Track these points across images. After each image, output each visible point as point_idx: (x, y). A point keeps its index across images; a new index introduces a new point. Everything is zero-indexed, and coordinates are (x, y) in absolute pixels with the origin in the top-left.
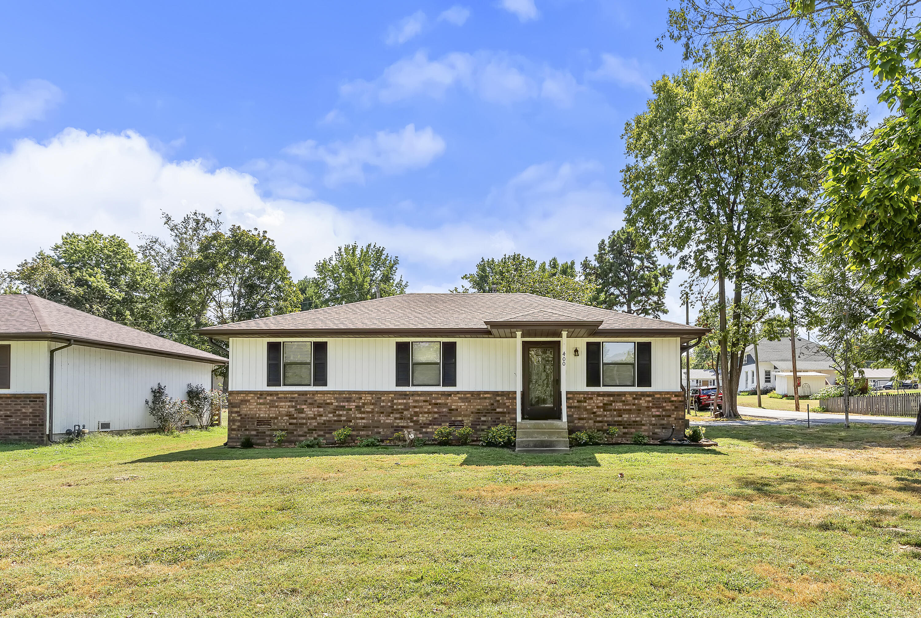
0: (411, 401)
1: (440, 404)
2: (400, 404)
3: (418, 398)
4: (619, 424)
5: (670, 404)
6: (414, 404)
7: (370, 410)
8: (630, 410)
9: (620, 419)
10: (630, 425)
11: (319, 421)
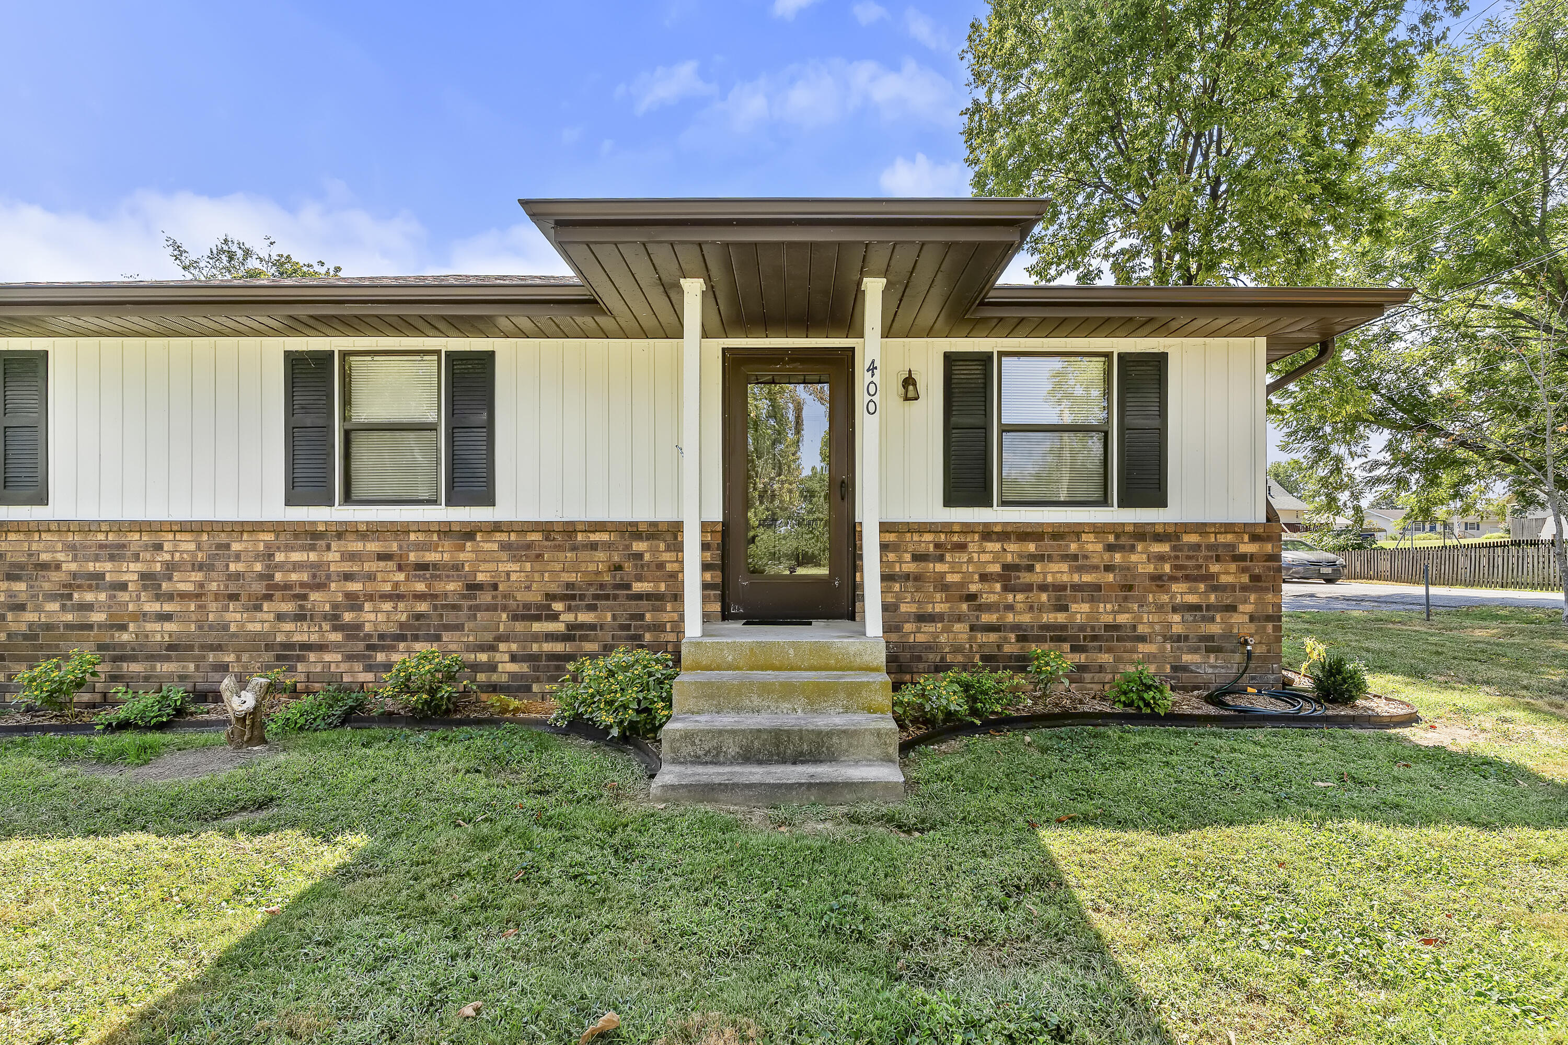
0: (333, 556)
1: (435, 566)
2: (297, 567)
3: (357, 546)
4: (1058, 635)
5: (1233, 567)
6: (346, 567)
7: (188, 587)
8: (1098, 587)
9: (1061, 617)
10: (1095, 638)
11: (13, 627)
